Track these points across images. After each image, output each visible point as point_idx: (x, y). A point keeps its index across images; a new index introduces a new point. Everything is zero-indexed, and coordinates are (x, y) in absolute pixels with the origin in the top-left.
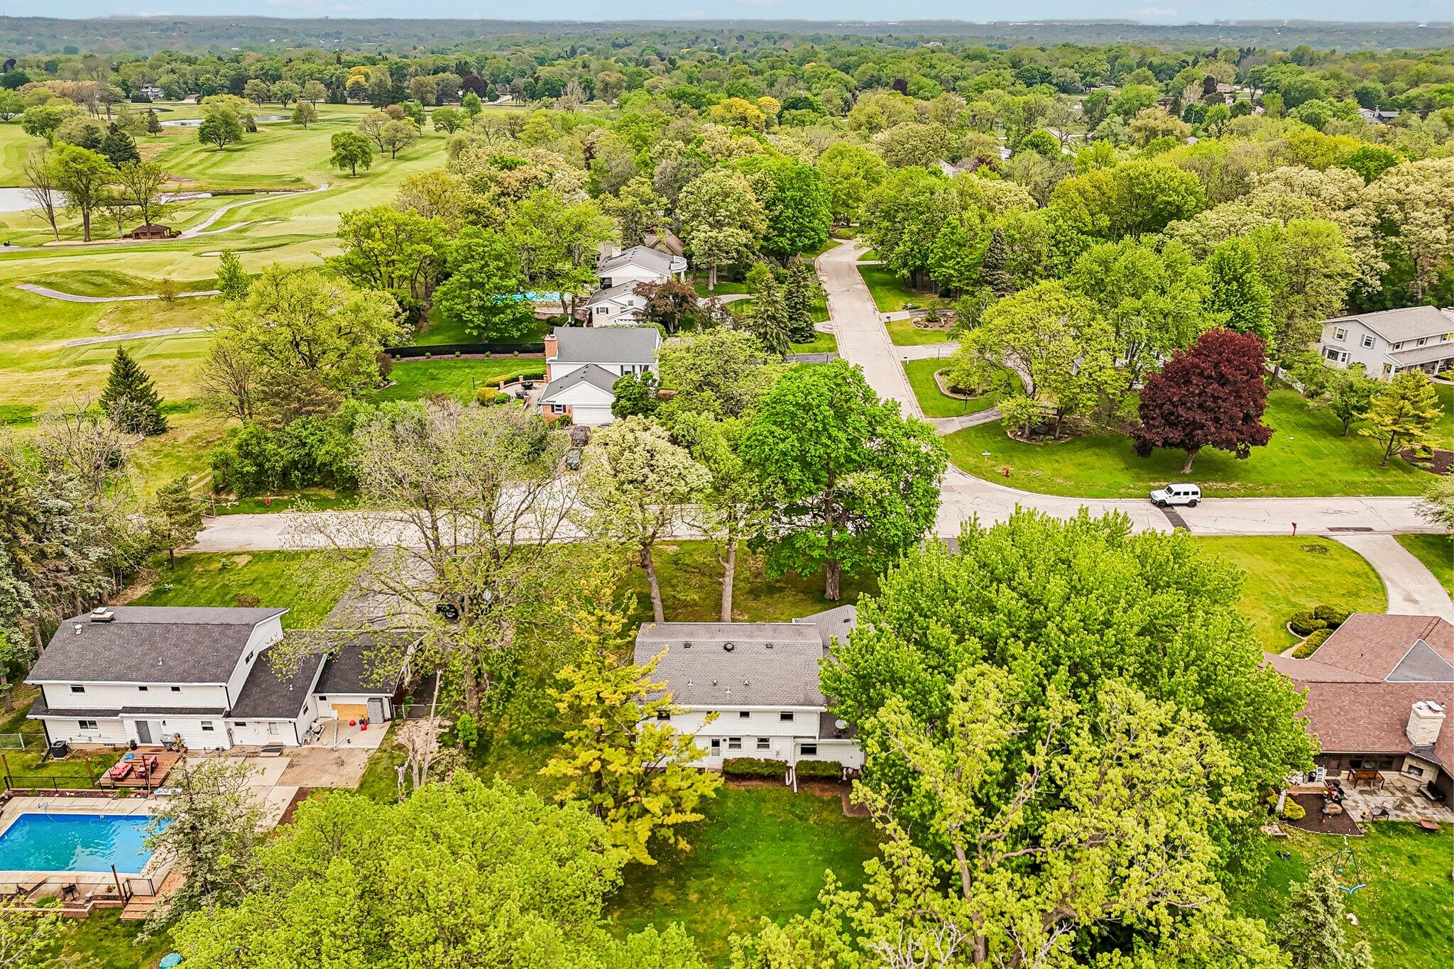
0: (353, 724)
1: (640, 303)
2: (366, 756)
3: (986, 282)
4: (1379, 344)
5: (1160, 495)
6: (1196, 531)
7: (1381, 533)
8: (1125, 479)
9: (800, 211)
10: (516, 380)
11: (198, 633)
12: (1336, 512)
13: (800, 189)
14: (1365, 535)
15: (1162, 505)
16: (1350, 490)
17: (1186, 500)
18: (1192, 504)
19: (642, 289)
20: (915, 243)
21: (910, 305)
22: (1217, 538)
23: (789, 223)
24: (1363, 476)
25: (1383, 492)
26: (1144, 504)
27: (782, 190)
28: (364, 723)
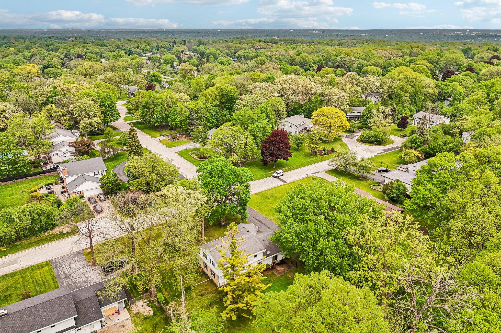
0: (113, 314)
1: (72, 149)
2: (129, 321)
3: (191, 124)
4: (293, 126)
5: (275, 175)
6: (288, 181)
7: (322, 172)
8: (262, 173)
9: (111, 108)
10: (42, 187)
11: (50, 304)
12: (310, 169)
13: (109, 101)
14: (319, 174)
15: (276, 177)
16: (309, 164)
17: (281, 174)
18: (282, 175)
19: (71, 144)
20: (159, 114)
21: (162, 134)
22: (293, 182)
23: (108, 113)
24: (308, 160)
25: (315, 162)
26: (271, 178)
27: (102, 102)
28: (118, 312)
